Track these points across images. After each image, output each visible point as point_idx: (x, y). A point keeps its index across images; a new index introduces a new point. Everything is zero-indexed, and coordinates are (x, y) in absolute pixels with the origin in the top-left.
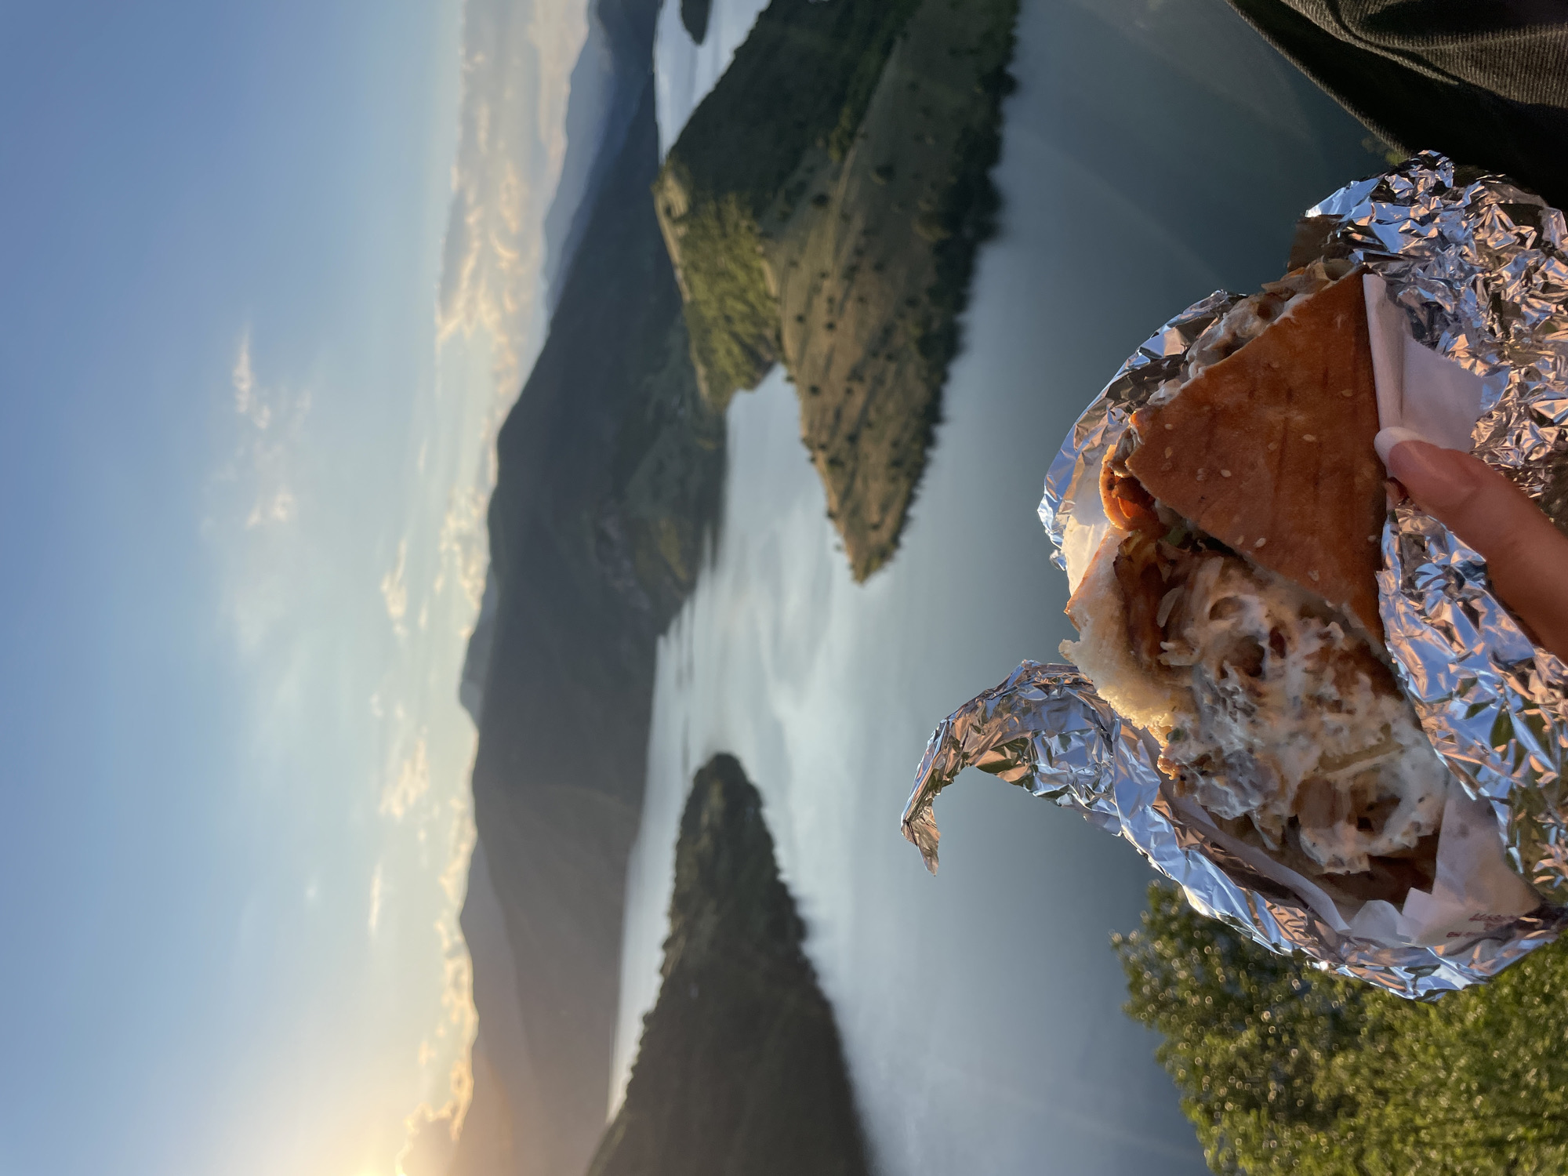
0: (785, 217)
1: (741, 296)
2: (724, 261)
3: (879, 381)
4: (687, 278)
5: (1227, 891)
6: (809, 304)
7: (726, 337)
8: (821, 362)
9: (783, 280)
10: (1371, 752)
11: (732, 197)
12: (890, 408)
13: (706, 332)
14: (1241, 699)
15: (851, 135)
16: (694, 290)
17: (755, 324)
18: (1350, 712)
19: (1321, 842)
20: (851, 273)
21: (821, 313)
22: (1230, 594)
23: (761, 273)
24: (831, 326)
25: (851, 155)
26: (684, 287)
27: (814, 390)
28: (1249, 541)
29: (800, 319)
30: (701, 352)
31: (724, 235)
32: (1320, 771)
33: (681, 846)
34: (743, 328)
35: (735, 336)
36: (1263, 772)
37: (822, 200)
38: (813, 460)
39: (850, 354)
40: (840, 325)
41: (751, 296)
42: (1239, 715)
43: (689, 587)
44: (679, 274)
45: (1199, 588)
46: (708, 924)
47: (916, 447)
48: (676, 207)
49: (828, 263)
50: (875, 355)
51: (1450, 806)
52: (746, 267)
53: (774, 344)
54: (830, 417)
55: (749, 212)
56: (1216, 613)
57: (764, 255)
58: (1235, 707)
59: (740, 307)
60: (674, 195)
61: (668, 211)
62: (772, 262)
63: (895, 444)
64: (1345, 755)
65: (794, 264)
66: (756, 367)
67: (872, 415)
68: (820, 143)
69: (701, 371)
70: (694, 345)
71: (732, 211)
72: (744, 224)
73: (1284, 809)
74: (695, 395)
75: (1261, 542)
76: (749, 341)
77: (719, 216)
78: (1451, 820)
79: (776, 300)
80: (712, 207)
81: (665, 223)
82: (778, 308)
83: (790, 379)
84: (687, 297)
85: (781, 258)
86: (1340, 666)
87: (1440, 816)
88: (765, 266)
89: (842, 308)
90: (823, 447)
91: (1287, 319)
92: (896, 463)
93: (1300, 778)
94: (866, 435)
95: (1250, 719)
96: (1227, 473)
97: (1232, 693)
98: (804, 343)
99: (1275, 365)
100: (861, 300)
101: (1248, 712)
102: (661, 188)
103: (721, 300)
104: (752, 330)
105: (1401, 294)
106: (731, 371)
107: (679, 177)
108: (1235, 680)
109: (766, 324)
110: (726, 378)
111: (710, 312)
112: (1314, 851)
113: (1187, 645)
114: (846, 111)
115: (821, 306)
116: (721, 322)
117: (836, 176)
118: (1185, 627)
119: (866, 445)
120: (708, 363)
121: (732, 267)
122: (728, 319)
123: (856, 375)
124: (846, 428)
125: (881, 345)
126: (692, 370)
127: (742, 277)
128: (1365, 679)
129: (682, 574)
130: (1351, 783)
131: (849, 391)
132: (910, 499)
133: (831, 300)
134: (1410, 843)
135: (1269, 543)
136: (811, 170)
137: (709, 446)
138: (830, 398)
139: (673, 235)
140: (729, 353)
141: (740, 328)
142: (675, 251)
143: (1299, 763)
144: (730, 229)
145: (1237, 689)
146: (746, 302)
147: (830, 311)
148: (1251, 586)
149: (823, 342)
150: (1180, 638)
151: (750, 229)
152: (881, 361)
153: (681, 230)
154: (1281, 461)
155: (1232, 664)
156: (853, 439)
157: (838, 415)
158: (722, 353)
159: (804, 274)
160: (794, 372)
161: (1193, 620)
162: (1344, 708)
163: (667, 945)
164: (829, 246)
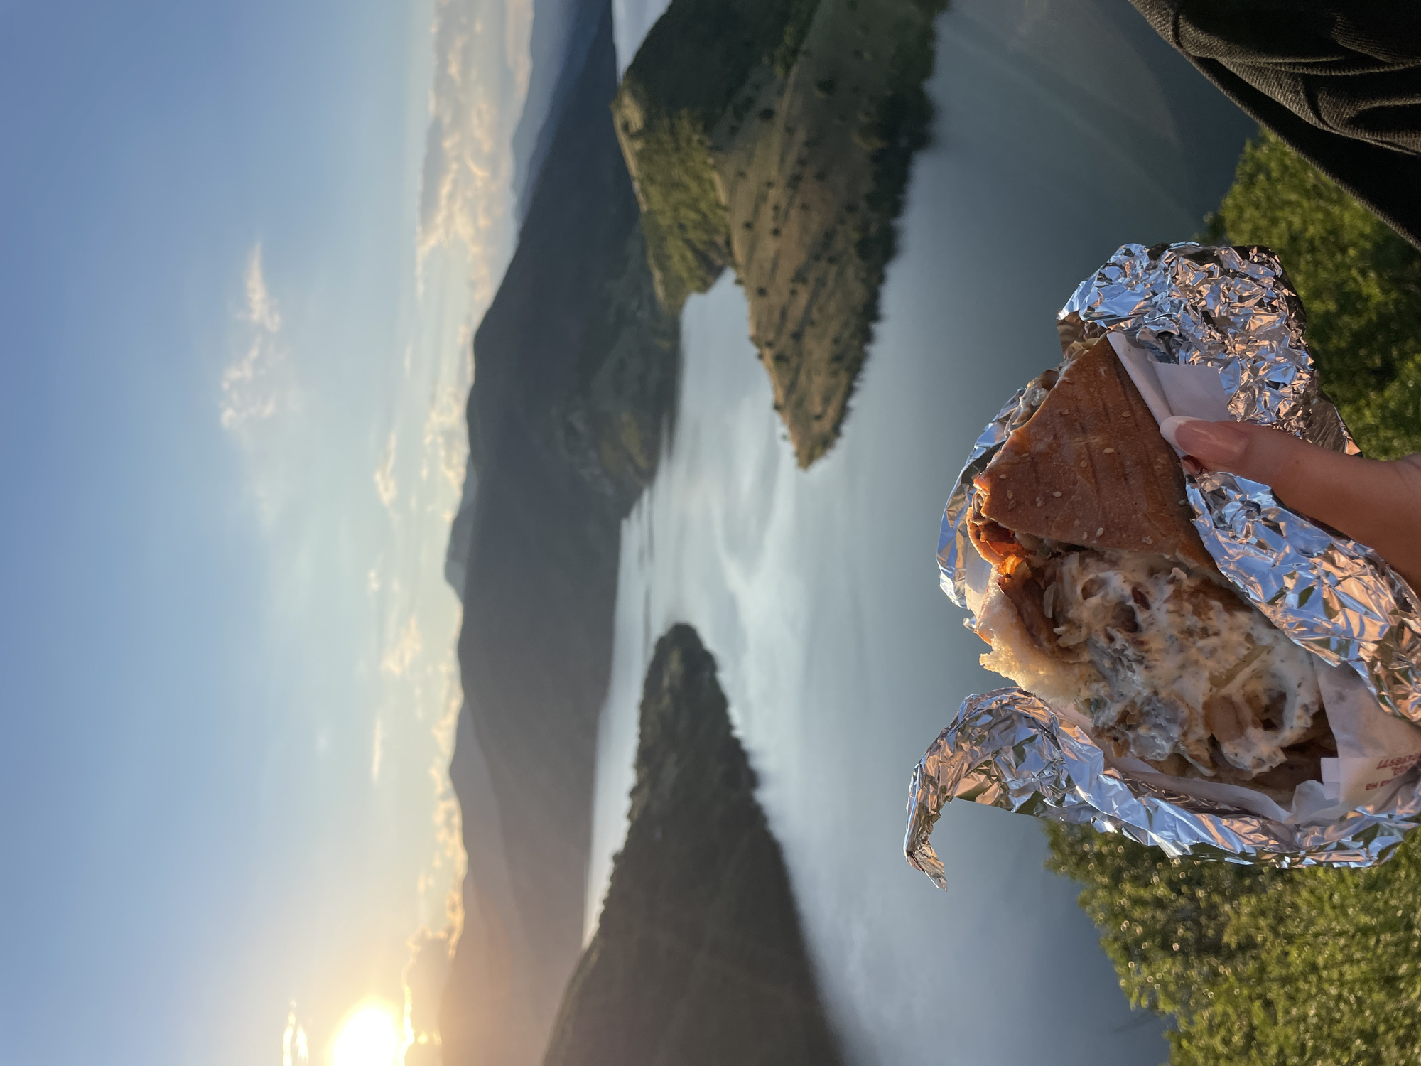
0: (734, 131)
1: (694, 206)
2: (677, 173)
3: (821, 282)
4: (643, 190)
5: (1187, 822)
6: (756, 211)
7: (680, 243)
8: (768, 266)
9: (732, 190)
10: (1245, 661)
11: (684, 112)
12: (832, 307)
13: (663, 239)
14: (1130, 652)
15: (794, 52)
16: (650, 199)
17: (707, 232)
18: (1217, 634)
19: (1240, 751)
20: (794, 182)
21: (767, 220)
22: (1092, 576)
23: (712, 183)
24: (776, 232)
25: (795, 70)
26: (641, 198)
27: (762, 292)
28: (1092, 534)
29: (748, 226)
30: (657, 258)
31: (677, 149)
32: (1214, 690)
33: (644, 707)
34: (695, 235)
35: (689, 243)
36: (1171, 706)
37: (768, 114)
38: (761, 357)
39: (794, 258)
40: (784, 231)
41: (703, 206)
42: (1134, 666)
43: (648, 475)
44: (637, 186)
45: (1067, 578)
46: (670, 772)
47: (856, 343)
48: (633, 122)
49: (773, 173)
50: (817, 258)
51: (1322, 681)
52: (698, 178)
53: (725, 250)
54: (777, 315)
55: (700, 127)
56: (1087, 594)
57: (714, 167)
58: (1129, 661)
59: (693, 215)
60: (631, 112)
61: (626, 127)
62: (721, 173)
63: (836, 341)
64: (1228, 671)
65: (742, 175)
66: (708, 272)
67: (815, 315)
68: (766, 60)
69: (658, 275)
70: (650, 253)
71: (685, 127)
72: (695, 138)
73: (1201, 732)
74: (652, 297)
75: (1100, 531)
76: (701, 247)
77: (673, 132)
78: (1328, 690)
79: (725, 209)
80: (665, 122)
81: (623, 138)
82: (727, 216)
83: (739, 282)
84: (644, 208)
85: (730, 169)
86: (1194, 600)
87: (1318, 692)
88: (716, 177)
89: (787, 214)
90: (770, 345)
91: (1063, 382)
92: (837, 358)
93: (1202, 699)
94: (809, 331)
95: (1143, 666)
96: (1057, 494)
97: (1123, 650)
98: (752, 248)
99: (1066, 412)
100: (805, 207)
101: (1140, 661)
102: (619, 106)
103: (676, 210)
104: (705, 237)
105: (1137, 335)
106: (685, 275)
107: (635, 95)
108: (1121, 638)
109: (717, 231)
110: (681, 281)
111: (665, 221)
112: (1237, 759)
113: (1075, 625)
114: (790, 30)
115: (767, 212)
116: (676, 230)
117: (780, 92)
118: (1068, 611)
119: (809, 342)
120: (664, 268)
121: (686, 179)
122: (682, 227)
123: (800, 277)
124: (791, 326)
125: (823, 249)
126: (649, 275)
127: (694, 187)
128: (1216, 604)
129: (642, 461)
130: (1242, 692)
131: (793, 293)
132: (850, 391)
133: (776, 208)
134: (1306, 724)
135: (1107, 529)
136: (757, 87)
137: (665, 345)
138: (777, 298)
139: (630, 150)
140: (683, 258)
141: (693, 235)
142: (632, 164)
143: (1197, 689)
144: (683, 144)
145: (1124, 645)
146: (698, 211)
147: (776, 218)
148: (1106, 566)
149: (769, 246)
150: (1068, 621)
151: (701, 142)
152: (823, 264)
153: (638, 145)
154: (1094, 472)
155: (1113, 627)
156: (797, 336)
157: (784, 314)
158: (676, 258)
159: (751, 185)
160: (742, 276)
161: (1071, 604)
162: (1210, 632)
163: (634, 793)
164: (775, 158)
